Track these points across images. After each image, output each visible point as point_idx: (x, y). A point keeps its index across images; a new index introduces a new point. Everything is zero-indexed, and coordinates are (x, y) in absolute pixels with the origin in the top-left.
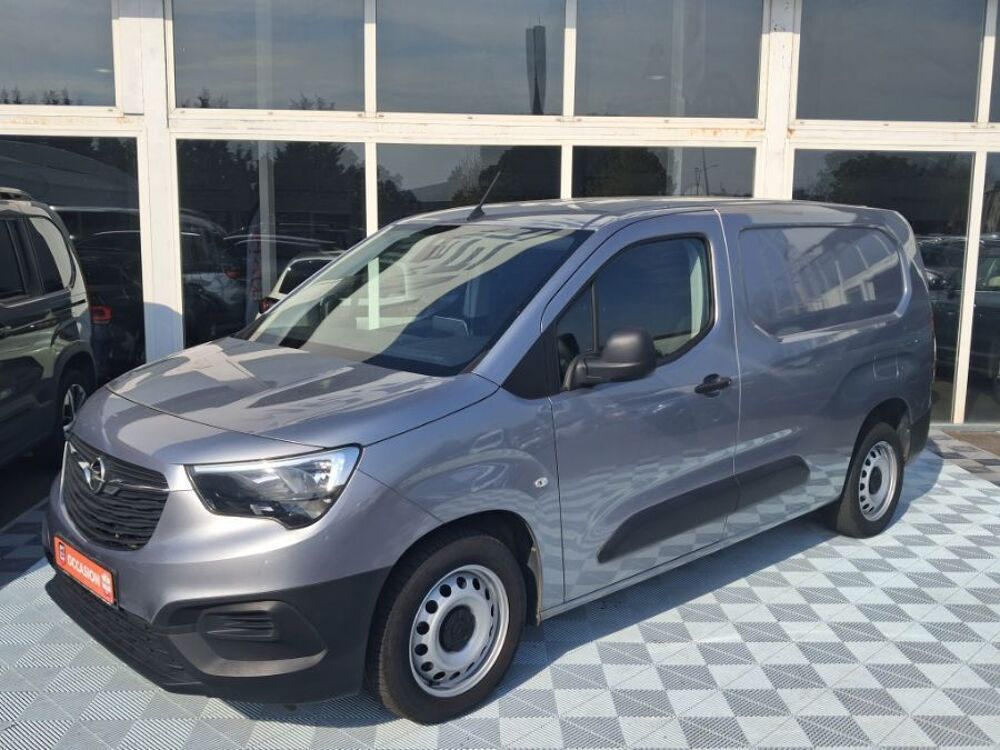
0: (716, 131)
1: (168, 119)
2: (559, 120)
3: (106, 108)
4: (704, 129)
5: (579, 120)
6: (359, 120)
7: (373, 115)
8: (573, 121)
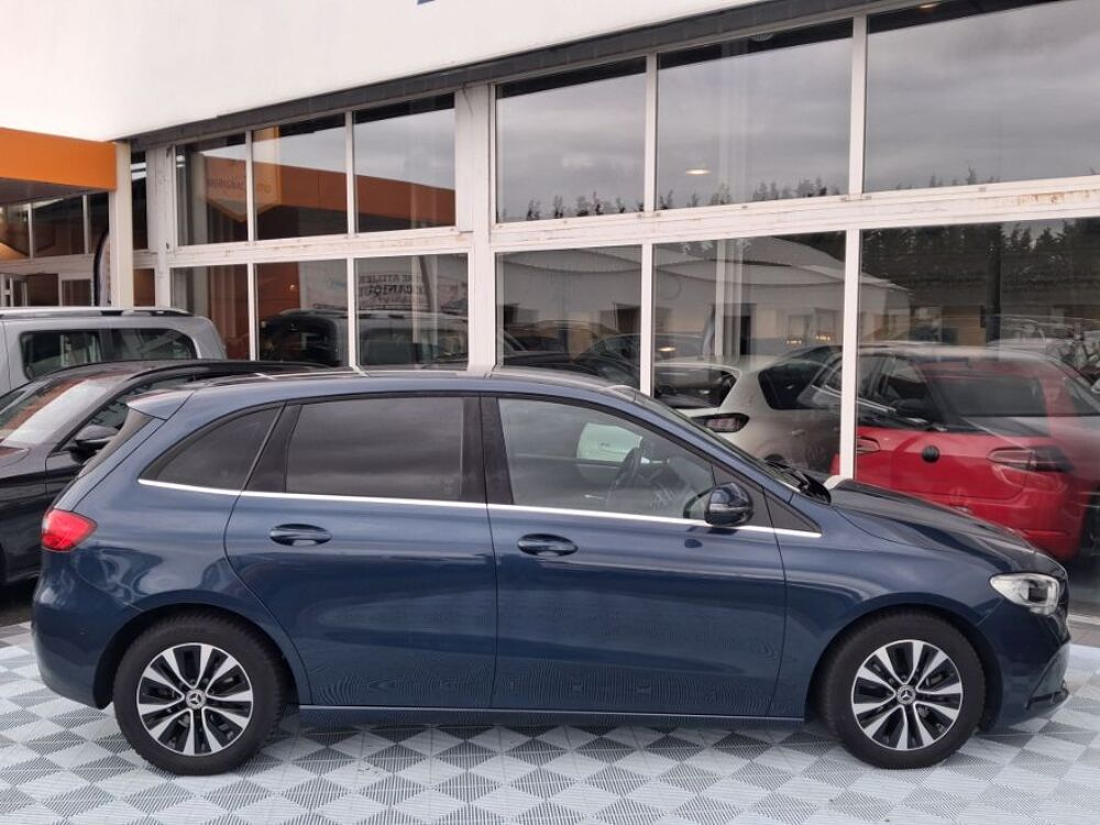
1: (490, 234)
2: (844, 200)
3: (450, 228)
4: (1036, 196)
5: (869, 198)
6: (639, 221)
7: (651, 214)
8: (861, 201)
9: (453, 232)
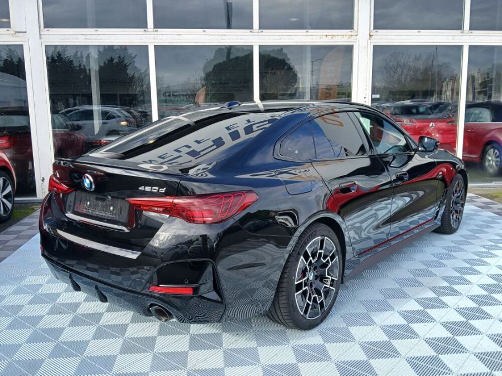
0: (333, 36)
1: (40, 34)
2: (251, 32)
4: (327, 35)
5: (262, 32)
6: (145, 33)
7: (152, 30)
8: (259, 32)
9: (9, 32)
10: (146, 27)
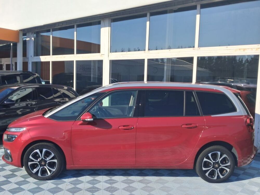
0: (244, 50)
1: (108, 55)
2: (194, 49)
4: (240, 49)
5: (200, 49)
6: (144, 53)
7: (147, 51)
8: (198, 49)
9: (100, 55)
10: (145, 50)
